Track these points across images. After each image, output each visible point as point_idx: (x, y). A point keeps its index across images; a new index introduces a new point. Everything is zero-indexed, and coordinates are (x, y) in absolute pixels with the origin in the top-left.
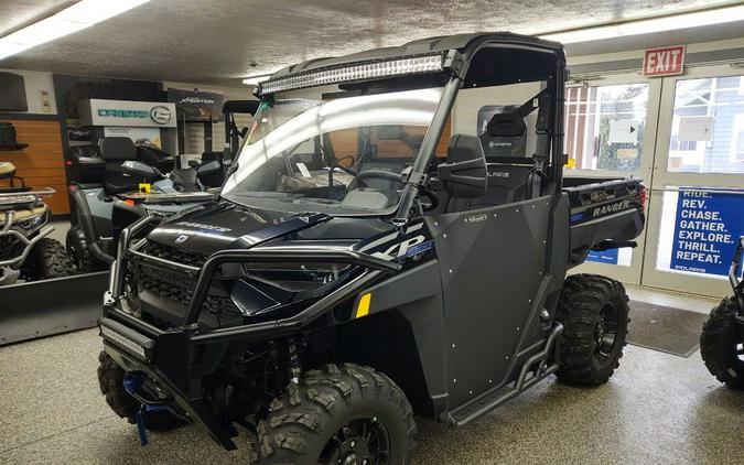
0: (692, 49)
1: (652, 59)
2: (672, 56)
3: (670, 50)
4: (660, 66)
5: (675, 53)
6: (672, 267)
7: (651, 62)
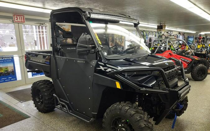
0: (26, 17)
1: (16, 17)
2: (21, 18)
3: (21, 16)
4: (19, 20)
5: (22, 17)
6: (33, 76)
7: (16, 18)
